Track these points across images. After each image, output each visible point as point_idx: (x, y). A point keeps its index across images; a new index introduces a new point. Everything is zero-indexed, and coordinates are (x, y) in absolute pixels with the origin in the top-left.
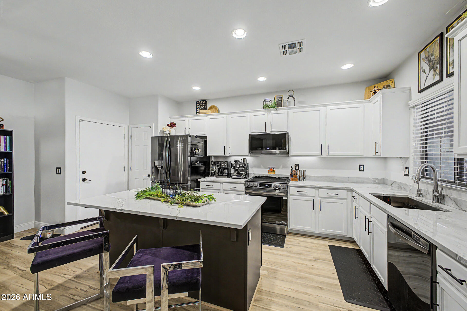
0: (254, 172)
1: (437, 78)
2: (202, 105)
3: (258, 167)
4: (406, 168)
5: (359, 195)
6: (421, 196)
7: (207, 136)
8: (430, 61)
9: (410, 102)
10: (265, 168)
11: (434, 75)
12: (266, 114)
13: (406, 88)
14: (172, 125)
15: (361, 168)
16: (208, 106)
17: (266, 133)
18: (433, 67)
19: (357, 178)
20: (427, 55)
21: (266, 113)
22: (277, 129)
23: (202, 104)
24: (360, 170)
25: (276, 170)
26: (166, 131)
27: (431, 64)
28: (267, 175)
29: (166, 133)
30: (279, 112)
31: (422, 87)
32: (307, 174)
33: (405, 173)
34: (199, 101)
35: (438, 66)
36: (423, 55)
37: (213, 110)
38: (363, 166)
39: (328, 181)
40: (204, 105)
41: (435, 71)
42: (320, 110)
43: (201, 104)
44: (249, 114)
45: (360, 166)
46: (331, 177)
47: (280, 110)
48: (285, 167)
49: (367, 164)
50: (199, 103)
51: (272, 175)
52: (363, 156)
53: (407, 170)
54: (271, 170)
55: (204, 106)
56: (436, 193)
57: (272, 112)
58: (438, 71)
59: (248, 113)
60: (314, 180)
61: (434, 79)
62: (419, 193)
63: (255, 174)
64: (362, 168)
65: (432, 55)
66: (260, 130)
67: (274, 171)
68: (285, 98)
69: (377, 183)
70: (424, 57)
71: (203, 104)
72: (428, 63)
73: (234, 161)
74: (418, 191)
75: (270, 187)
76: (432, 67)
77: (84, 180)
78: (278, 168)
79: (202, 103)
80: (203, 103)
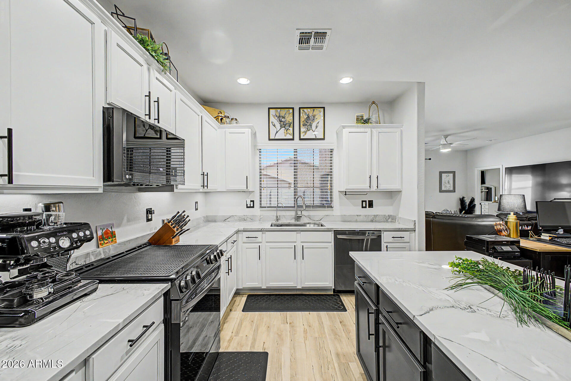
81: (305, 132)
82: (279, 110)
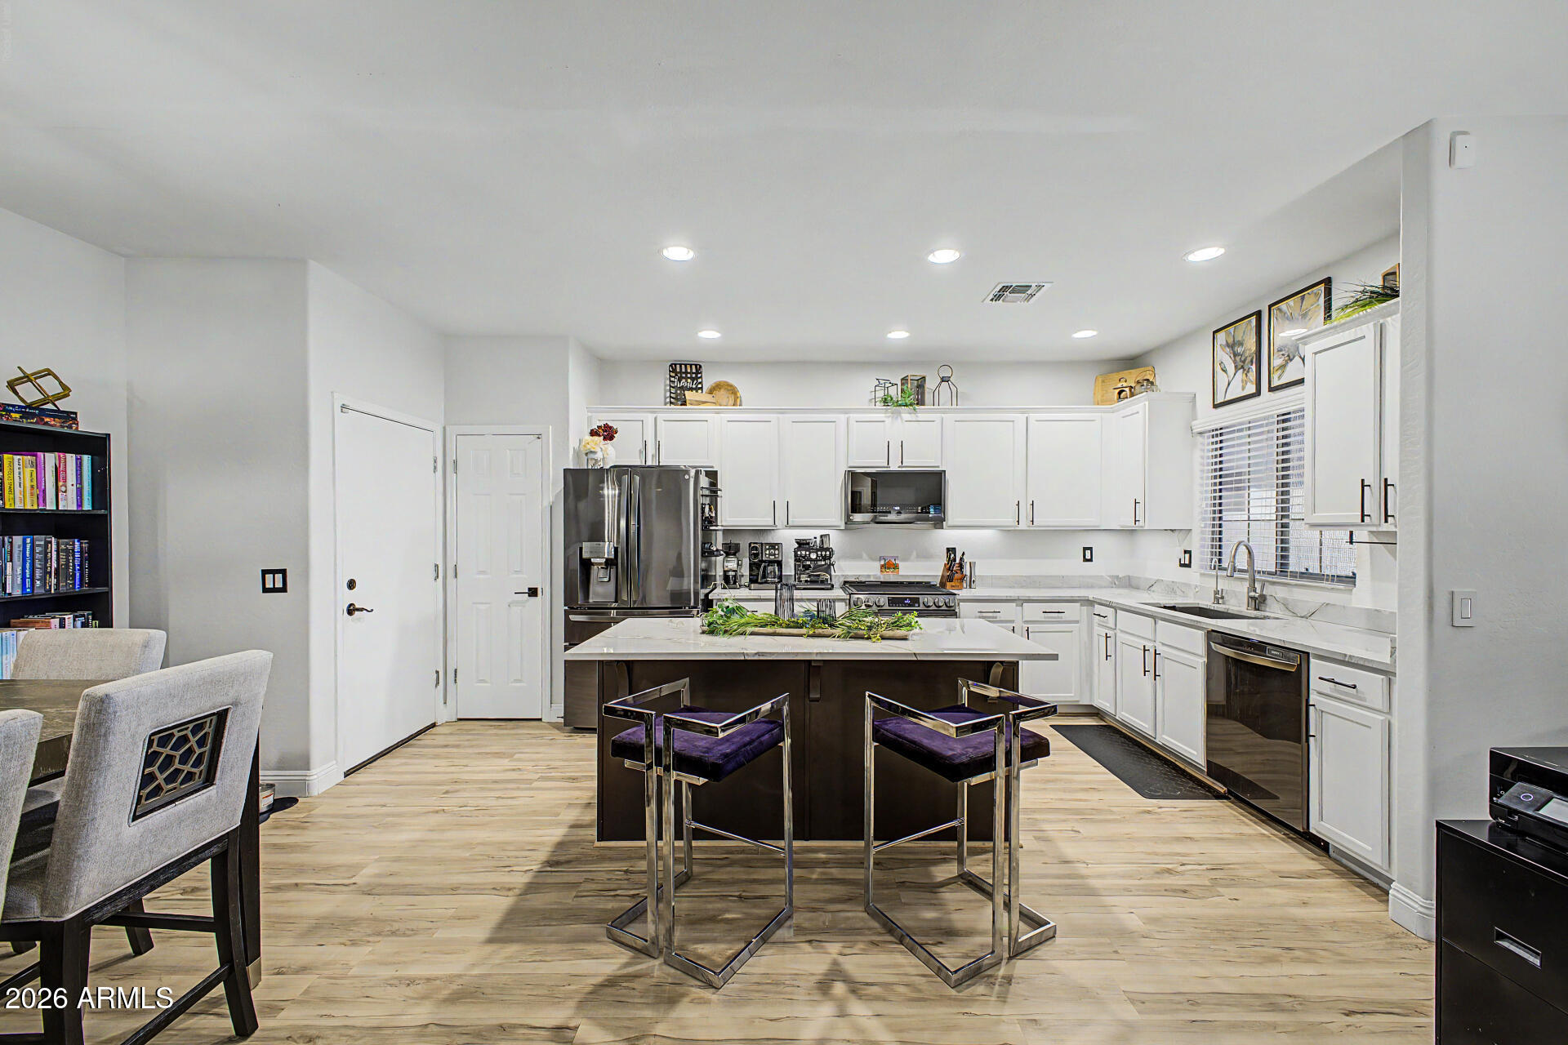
0: (843, 571)
1: (1251, 389)
2: (684, 375)
3: (856, 557)
4: (1185, 552)
5: (1116, 609)
6: (1220, 601)
7: (716, 472)
8: (1235, 355)
9: (1194, 423)
10: (873, 559)
11: (1244, 383)
12: (888, 421)
13: (1188, 393)
14: (608, 433)
15: (1088, 554)
16: (708, 381)
17: (888, 469)
18: (1242, 367)
19: (1080, 576)
20: (1230, 341)
21: (889, 417)
22: (917, 460)
23: (684, 373)
24: (1085, 560)
25: (901, 565)
26: (595, 453)
27: (1238, 358)
28: (880, 578)
29: (595, 456)
30: (921, 416)
31: (1218, 401)
32: (978, 572)
33: (1182, 562)
34: (675, 365)
35: (1254, 367)
36: (1221, 336)
37: (722, 394)
38: (1091, 549)
39: (1022, 587)
40: (689, 375)
41: (1247, 375)
42: (1013, 421)
43: (681, 372)
44: (843, 417)
45: (1085, 549)
46: (1029, 577)
47: (922, 413)
48: (925, 556)
49: (1098, 543)
50: (674, 371)
51: (890, 576)
52: (1098, 526)
53: (1187, 556)
54: (889, 566)
55: (693, 379)
56: (1252, 594)
57: (903, 415)
58: (1252, 375)
59: (841, 413)
60: (992, 586)
61: (1243, 389)
62: (1219, 597)
63: (846, 576)
64: (1088, 556)
65: (1241, 344)
66: (875, 461)
67: (896, 567)
68: (931, 384)
69: (1118, 587)
70: (1224, 343)
71: (686, 373)
72: (1232, 356)
73: (797, 543)
74: (1216, 592)
75: (917, 605)
76: (1240, 366)
77: (351, 610)
78: (905, 560)
79: (683, 370)
80: (689, 371)
81: (1283, 367)
82: (1231, 329)
